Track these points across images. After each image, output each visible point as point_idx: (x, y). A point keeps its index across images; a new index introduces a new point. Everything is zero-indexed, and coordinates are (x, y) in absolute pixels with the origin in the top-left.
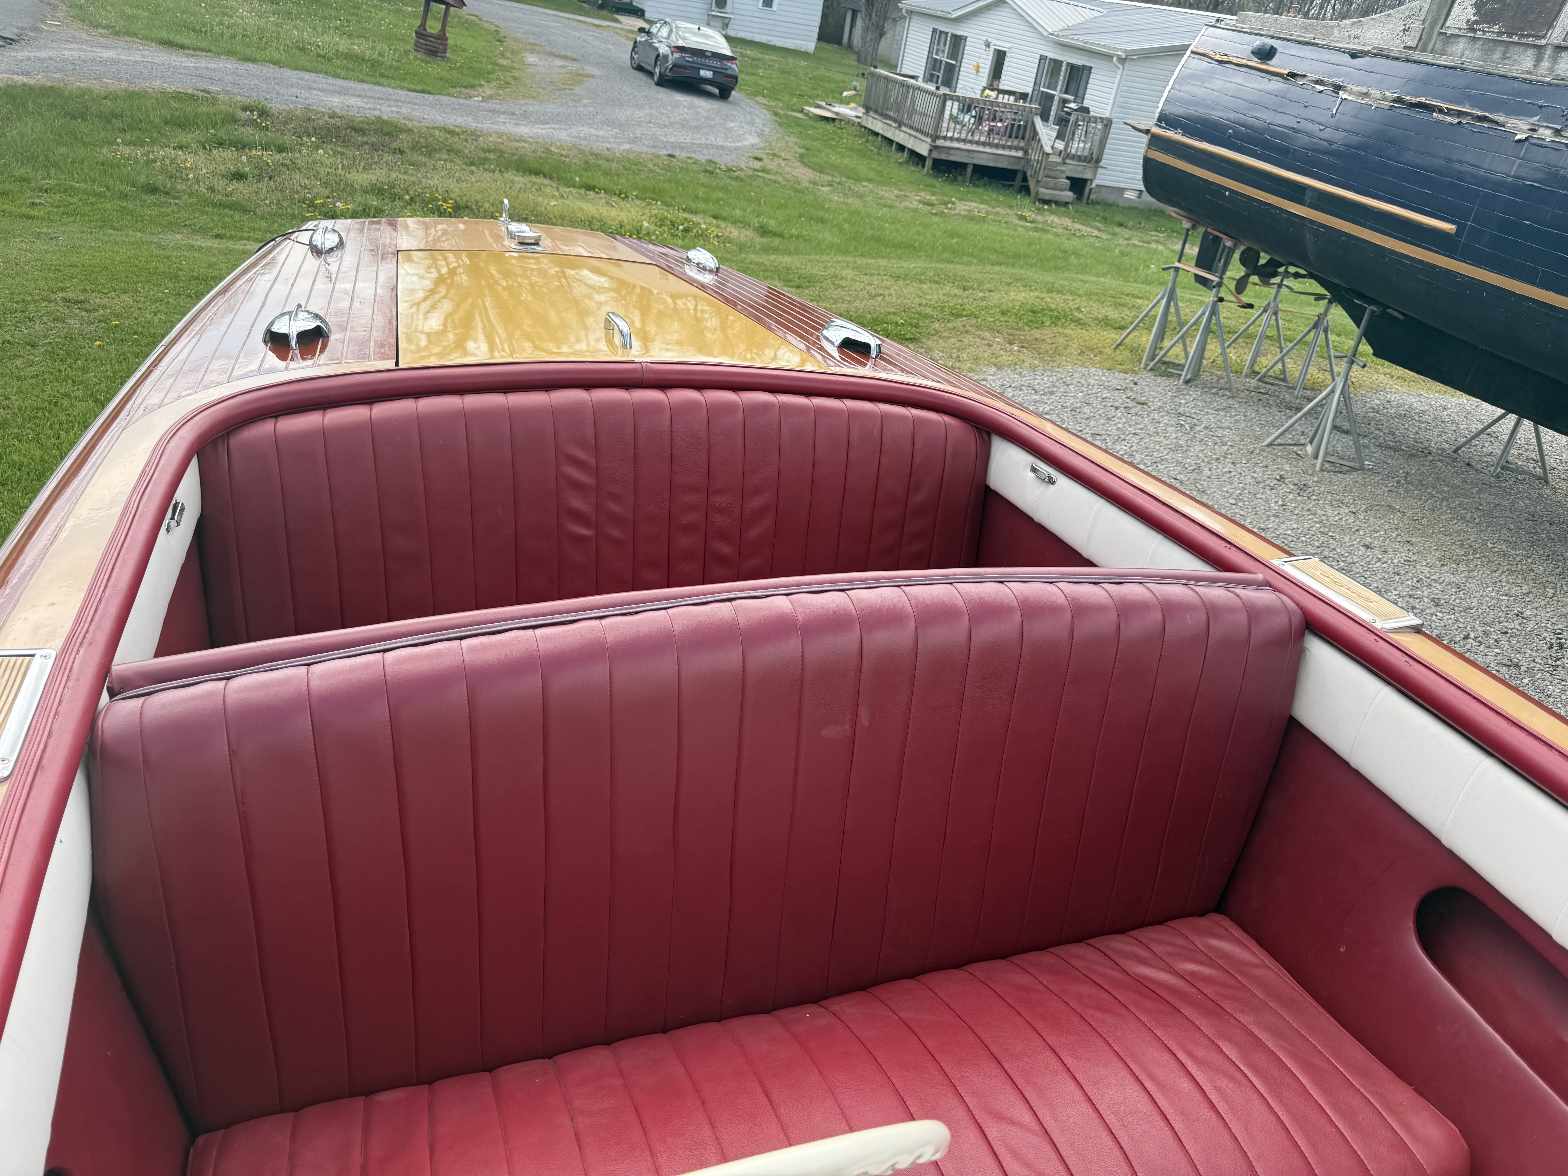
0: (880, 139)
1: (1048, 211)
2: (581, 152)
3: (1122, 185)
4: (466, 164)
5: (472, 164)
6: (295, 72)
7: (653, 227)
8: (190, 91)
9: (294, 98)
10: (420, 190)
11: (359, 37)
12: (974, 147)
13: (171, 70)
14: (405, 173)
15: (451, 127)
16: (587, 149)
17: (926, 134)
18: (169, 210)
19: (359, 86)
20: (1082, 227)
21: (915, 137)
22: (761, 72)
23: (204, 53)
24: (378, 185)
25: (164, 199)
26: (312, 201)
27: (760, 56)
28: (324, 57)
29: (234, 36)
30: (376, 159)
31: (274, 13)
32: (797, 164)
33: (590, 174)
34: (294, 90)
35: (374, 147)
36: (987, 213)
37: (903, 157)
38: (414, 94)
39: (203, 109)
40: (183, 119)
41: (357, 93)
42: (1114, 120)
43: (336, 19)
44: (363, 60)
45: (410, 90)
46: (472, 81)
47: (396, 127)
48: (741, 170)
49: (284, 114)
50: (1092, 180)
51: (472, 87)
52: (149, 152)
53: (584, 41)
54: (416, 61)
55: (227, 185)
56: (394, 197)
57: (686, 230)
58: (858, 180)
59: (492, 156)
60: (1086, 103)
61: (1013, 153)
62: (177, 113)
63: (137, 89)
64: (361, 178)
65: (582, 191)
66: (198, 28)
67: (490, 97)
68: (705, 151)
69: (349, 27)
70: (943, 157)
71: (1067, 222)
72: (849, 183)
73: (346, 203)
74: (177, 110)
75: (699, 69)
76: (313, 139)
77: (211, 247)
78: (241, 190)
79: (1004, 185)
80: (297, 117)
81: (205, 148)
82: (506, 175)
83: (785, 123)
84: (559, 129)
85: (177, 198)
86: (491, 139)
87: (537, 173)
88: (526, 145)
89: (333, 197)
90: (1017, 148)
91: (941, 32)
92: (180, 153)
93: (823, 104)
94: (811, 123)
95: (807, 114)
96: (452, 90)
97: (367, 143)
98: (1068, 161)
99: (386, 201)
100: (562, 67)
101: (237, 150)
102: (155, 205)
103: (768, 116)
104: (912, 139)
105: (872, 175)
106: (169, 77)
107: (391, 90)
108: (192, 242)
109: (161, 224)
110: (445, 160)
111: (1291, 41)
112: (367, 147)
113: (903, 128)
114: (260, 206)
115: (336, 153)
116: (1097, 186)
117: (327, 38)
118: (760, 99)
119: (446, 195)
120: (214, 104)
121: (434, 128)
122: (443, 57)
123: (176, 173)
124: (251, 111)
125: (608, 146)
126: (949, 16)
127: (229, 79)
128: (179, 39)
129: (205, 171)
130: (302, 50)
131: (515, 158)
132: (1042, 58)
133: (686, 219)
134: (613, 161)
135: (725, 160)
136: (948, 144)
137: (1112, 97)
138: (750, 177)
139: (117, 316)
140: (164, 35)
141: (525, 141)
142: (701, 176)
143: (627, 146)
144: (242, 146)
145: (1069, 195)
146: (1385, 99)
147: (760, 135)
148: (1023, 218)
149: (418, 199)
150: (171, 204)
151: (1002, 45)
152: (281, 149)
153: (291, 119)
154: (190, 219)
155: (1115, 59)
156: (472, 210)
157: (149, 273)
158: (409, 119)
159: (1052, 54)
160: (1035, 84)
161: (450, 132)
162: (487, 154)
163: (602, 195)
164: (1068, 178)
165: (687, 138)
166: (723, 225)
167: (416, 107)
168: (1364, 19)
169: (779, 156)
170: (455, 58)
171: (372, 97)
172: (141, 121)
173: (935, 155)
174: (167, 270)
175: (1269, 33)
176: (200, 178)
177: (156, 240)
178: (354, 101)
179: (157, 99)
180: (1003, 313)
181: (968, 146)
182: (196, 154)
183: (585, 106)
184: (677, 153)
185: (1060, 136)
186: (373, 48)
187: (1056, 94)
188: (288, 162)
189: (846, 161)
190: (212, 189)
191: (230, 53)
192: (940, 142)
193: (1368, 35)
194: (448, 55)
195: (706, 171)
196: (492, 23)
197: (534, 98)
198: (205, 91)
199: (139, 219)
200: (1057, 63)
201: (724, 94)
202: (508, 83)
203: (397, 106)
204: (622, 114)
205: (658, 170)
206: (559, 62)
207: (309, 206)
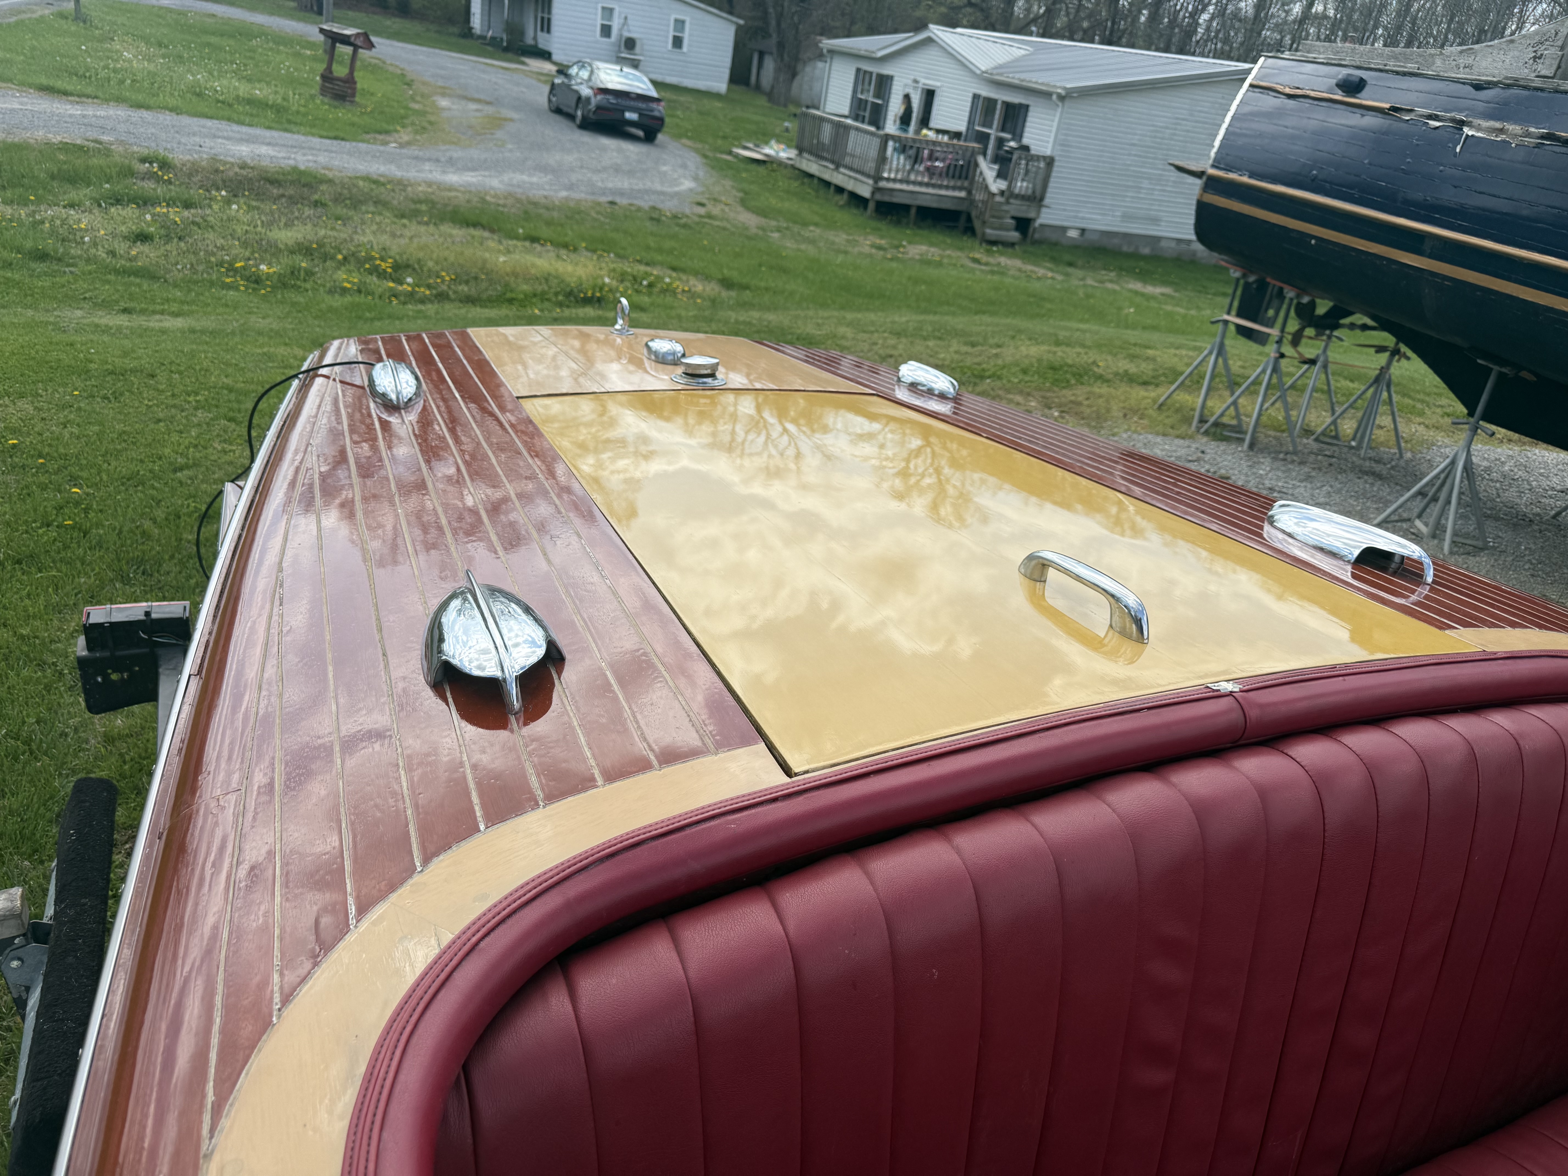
0: (816, 181)
1: (998, 251)
2: (518, 200)
3: (1065, 224)
4: (396, 216)
5: (403, 216)
6: (195, 119)
7: (615, 283)
8: (79, 142)
9: (197, 148)
10: (353, 249)
11: (259, 81)
12: (917, 189)
13: (56, 118)
14: (333, 229)
15: (375, 177)
16: (524, 197)
17: (868, 176)
18: (63, 280)
19: (268, 133)
20: (1036, 269)
21: (856, 179)
22: (679, 113)
23: (90, 100)
24: (306, 244)
25: (56, 268)
26: (231, 264)
27: (674, 97)
28: (223, 102)
29: (122, 82)
30: (296, 214)
31: (164, 56)
32: (740, 209)
33: (532, 225)
34: (197, 139)
35: (293, 201)
36: (942, 257)
37: (843, 199)
38: (328, 141)
39: (95, 161)
40: (72, 173)
41: (268, 140)
42: (1057, 158)
43: (232, 63)
44: (267, 105)
45: (321, 137)
46: (385, 126)
47: (315, 177)
48: (687, 217)
49: (188, 165)
50: (1034, 220)
51: (387, 132)
52: (34, 212)
53: (496, 83)
54: (323, 106)
55: (130, 247)
56: (325, 257)
57: (650, 285)
58: (805, 224)
59: (424, 207)
60: (1025, 141)
61: (957, 194)
62: (65, 167)
63: (16, 140)
64: (286, 236)
65: (527, 244)
66: (81, 73)
67: (408, 144)
68: (646, 197)
69: (246, 70)
70: (887, 198)
71: (1018, 263)
72: (796, 228)
73: (270, 265)
74: (65, 163)
75: (623, 112)
76: (223, 193)
77: (121, 326)
78: (146, 255)
79: (948, 227)
80: (203, 169)
81: (100, 205)
82: (442, 228)
83: (718, 166)
84: (490, 176)
85: (72, 265)
86: (420, 189)
87: (475, 225)
88: (459, 194)
89: (256, 259)
90: (961, 189)
91: (865, 72)
92: (72, 212)
93: (751, 145)
94: (742, 166)
95: (737, 156)
96: (368, 136)
97: (283, 196)
98: (1012, 201)
99: (316, 262)
100: (477, 110)
101: (138, 206)
102: (46, 274)
103: (699, 159)
104: (852, 182)
105: (816, 219)
106: (53, 126)
107: (302, 138)
108: (96, 320)
109: (55, 298)
110: (373, 213)
111: (1387, 71)
112: (284, 200)
113: (842, 170)
114: (170, 271)
115: (250, 208)
116: (1042, 225)
117: (225, 82)
118: (685, 141)
119: (383, 253)
120: (108, 156)
121: (357, 178)
122: (352, 102)
123: (70, 237)
124: (151, 163)
125: (545, 193)
126: (874, 55)
127: (122, 127)
128: (59, 84)
129: (102, 232)
130: (199, 95)
131: (449, 208)
132: (976, 97)
133: (646, 273)
134: (553, 209)
135: (669, 206)
136: (891, 185)
137: (1053, 135)
138: (697, 223)
139: (15, 431)
140: (44, 81)
141: (456, 190)
142: (648, 224)
143: (564, 194)
144: (144, 202)
145: (1015, 235)
146: (1528, 135)
147: (696, 179)
148: (976, 261)
149: (352, 259)
150: (65, 272)
151: (931, 83)
152: (188, 205)
153: (197, 171)
154: (90, 290)
155: (1054, 97)
156: (414, 269)
157: (51, 368)
158: (328, 169)
159: (986, 92)
160: (969, 122)
161: (375, 182)
162: (418, 206)
163: (549, 246)
164: (1013, 218)
165: (624, 183)
166: (684, 277)
167: (333, 155)
168: (1476, 46)
169: (720, 201)
170: (363, 102)
171: (284, 145)
172: (23, 177)
173: (878, 197)
174: (73, 362)
175: (1353, 63)
176: (98, 240)
177: (52, 319)
178: (264, 150)
179: (40, 152)
180: (1025, 371)
181: (911, 188)
182: (91, 212)
183: (511, 151)
184: (618, 200)
185: (1001, 175)
186: (276, 93)
187: (992, 132)
188: (197, 220)
189: (787, 205)
190: (112, 253)
191: (119, 100)
192: (883, 184)
193: (1484, 64)
194: (357, 99)
195: (652, 219)
196: (397, 66)
197: (453, 143)
198: (96, 141)
199: (29, 292)
200: (990, 103)
201: (650, 137)
202: (424, 128)
203: (312, 155)
204: (553, 158)
205: (602, 219)
206: (473, 106)
207: (228, 270)
